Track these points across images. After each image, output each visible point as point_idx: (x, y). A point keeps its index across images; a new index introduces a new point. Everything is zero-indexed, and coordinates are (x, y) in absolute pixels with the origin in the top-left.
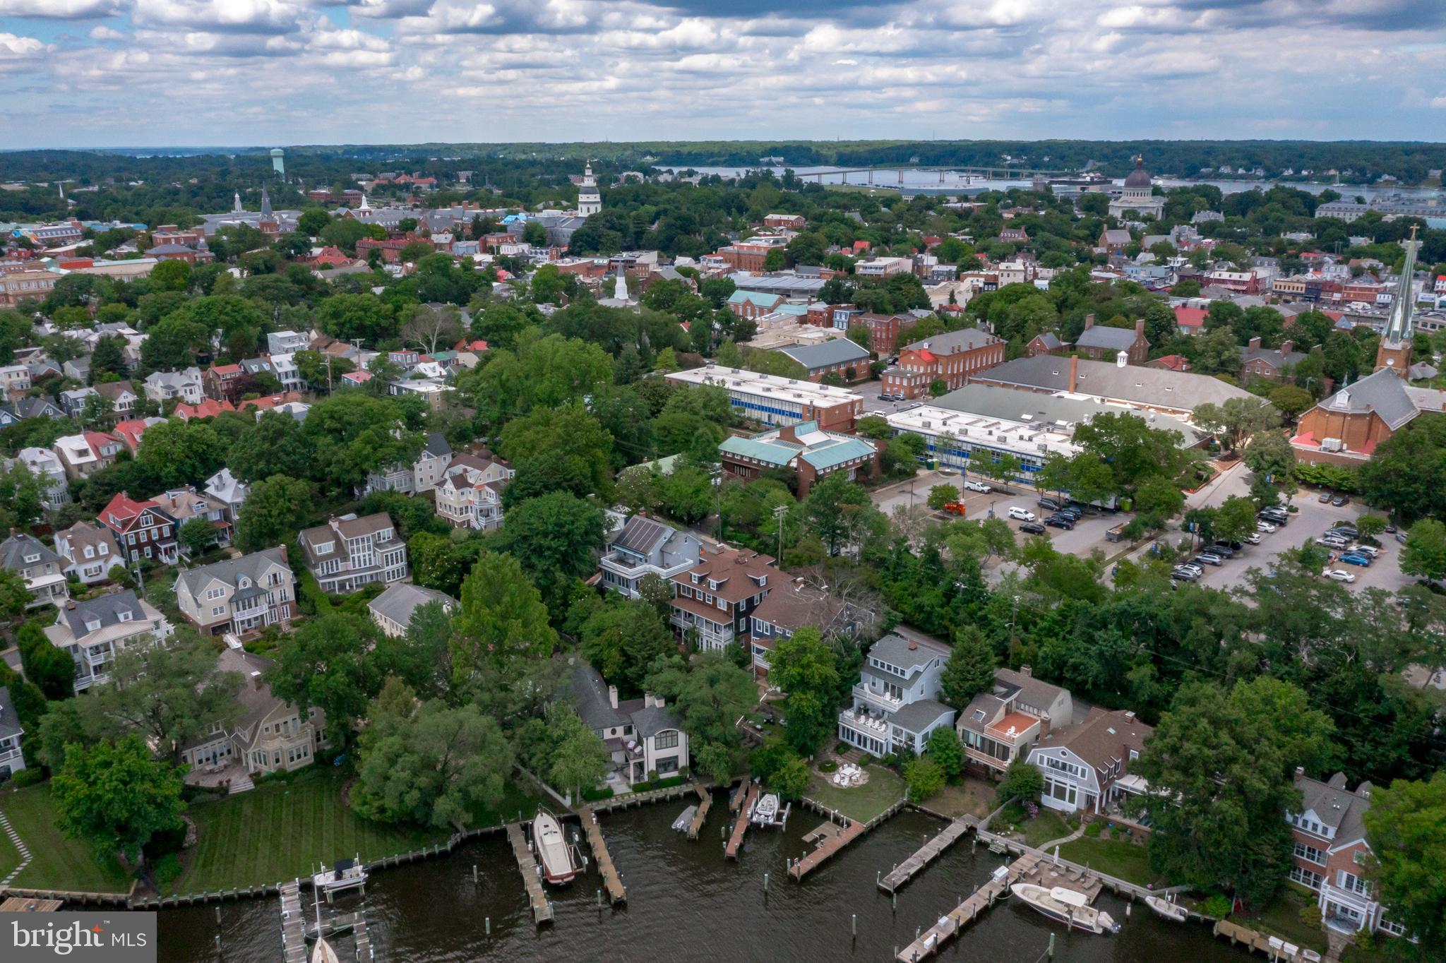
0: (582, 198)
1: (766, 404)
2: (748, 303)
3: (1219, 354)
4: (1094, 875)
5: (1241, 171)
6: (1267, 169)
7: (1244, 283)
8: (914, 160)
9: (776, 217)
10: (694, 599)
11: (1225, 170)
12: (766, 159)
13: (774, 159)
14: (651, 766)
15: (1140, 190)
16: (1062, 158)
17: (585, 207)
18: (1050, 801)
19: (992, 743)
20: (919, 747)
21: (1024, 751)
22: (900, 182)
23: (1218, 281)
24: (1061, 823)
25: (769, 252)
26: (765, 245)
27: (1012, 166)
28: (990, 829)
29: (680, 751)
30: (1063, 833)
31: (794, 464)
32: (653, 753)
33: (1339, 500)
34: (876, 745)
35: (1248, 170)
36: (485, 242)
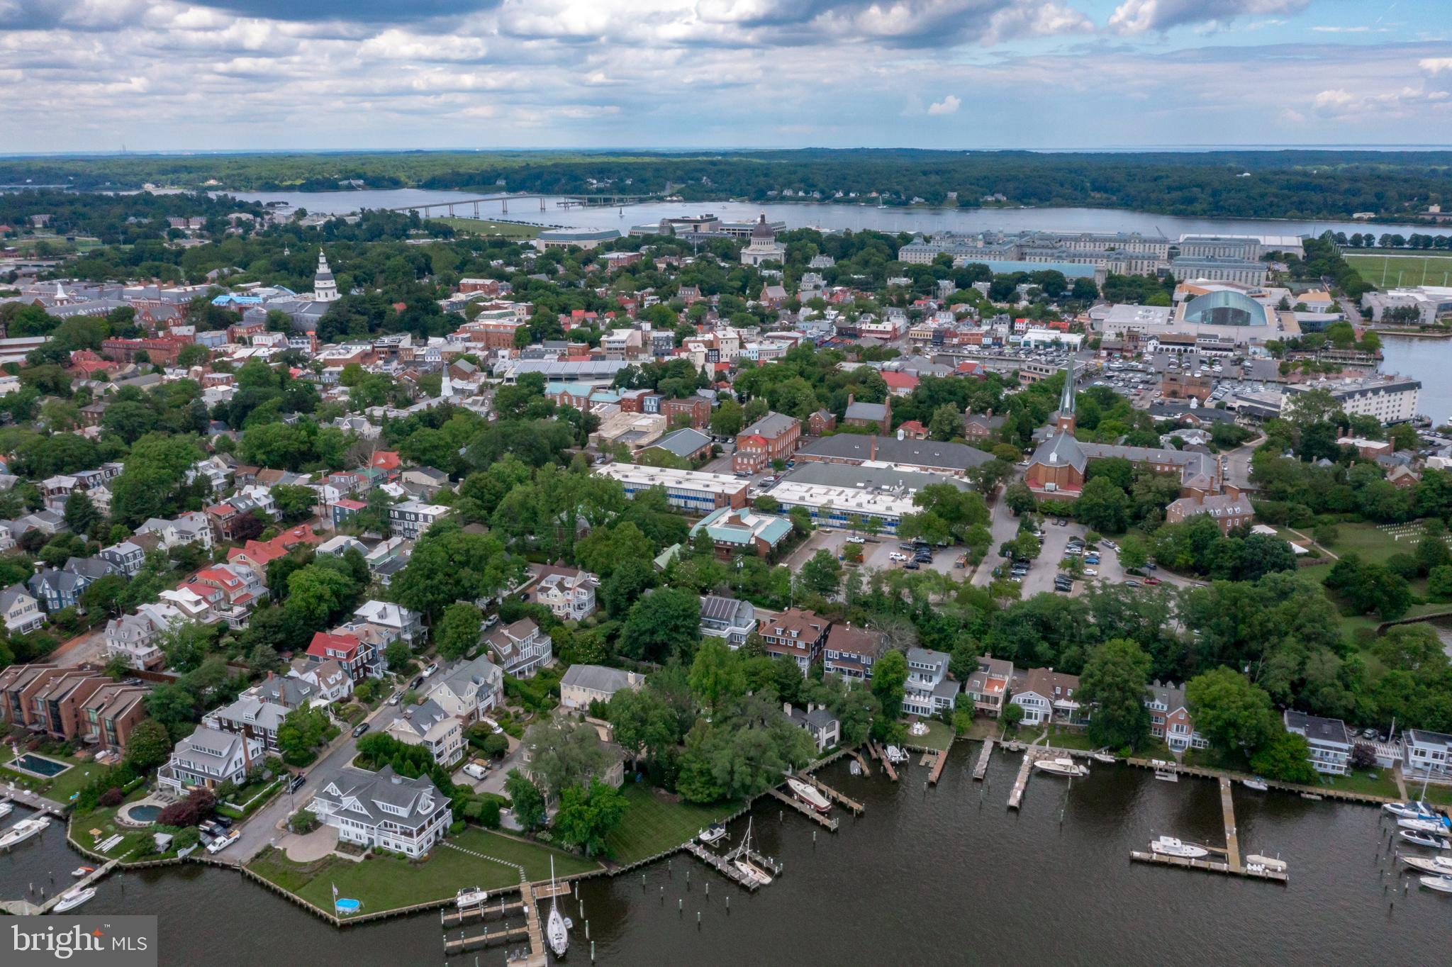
0: (318, 284)
2: (565, 393)
3: (951, 423)
4: (1066, 751)
5: (801, 194)
6: (822, 192)
7: (887, 332)
8: (501, 183)
9: (472, 281)
10: (778, 644)
11: (788, 193)
12: (346, 182)
13: (354, 182)
14: (823, 744)
16: (643, 181)
17: (322, 293)
18: (1026, 722)
19: (988, 697)
20: (952, 705)
21: (1008, 696)
22: (505, 212)
23: (869, 331)
24: (1035, 732)
25: (517, 330)
26: (511, 323)
27: (599, 191)
28: (1005, 740)
29: (836, 733)
30: (1038, 735)
31: (753, 542)
32: (824, 735)
33: (1063, 522)
34: (925, 710)
35: (806, 192)
36: (232, 332)
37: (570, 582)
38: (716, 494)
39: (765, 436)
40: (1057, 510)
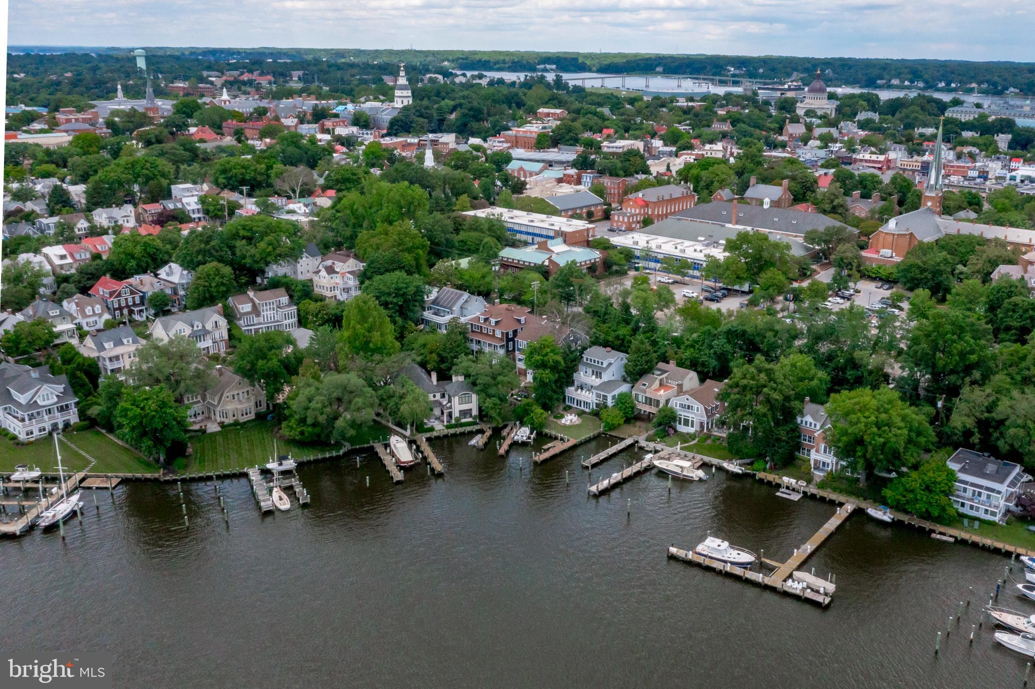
0: (398, 93)
1: (530, 230)
2: (521, 169)
3: (832, 201)
4: (699, 457)
5: (907, 83)
6: (926, 82)
7: (879, 162)
8: (659, 69)
9: (546, 110)
10: (481, 333)
11: (895, 82)
12: (542, 66)
13: (548, 67)
14: (456, 414)
15: (819, 95)
16: (773, 70)
17: (399, 100)
18: (682, 428)
19: (651, 399)
20: (610, 402)
21: (667, 401)
22: (647, 86)
23: (861, 160)
24: (685, 438)
25: (539, 135)
26: (536, 130)
27: (734, 76)
28: (647, 440)
29: (473, 405)
30: (686, 442)
31: (547, 263)
32: (457, 407)
33: (887, 286)
34: (587, 404)
35: (912, 82)
36: (323, 125)
37: (339, 266)
38: (555, 231)
39: (646, 199)
40: (883, 273)
